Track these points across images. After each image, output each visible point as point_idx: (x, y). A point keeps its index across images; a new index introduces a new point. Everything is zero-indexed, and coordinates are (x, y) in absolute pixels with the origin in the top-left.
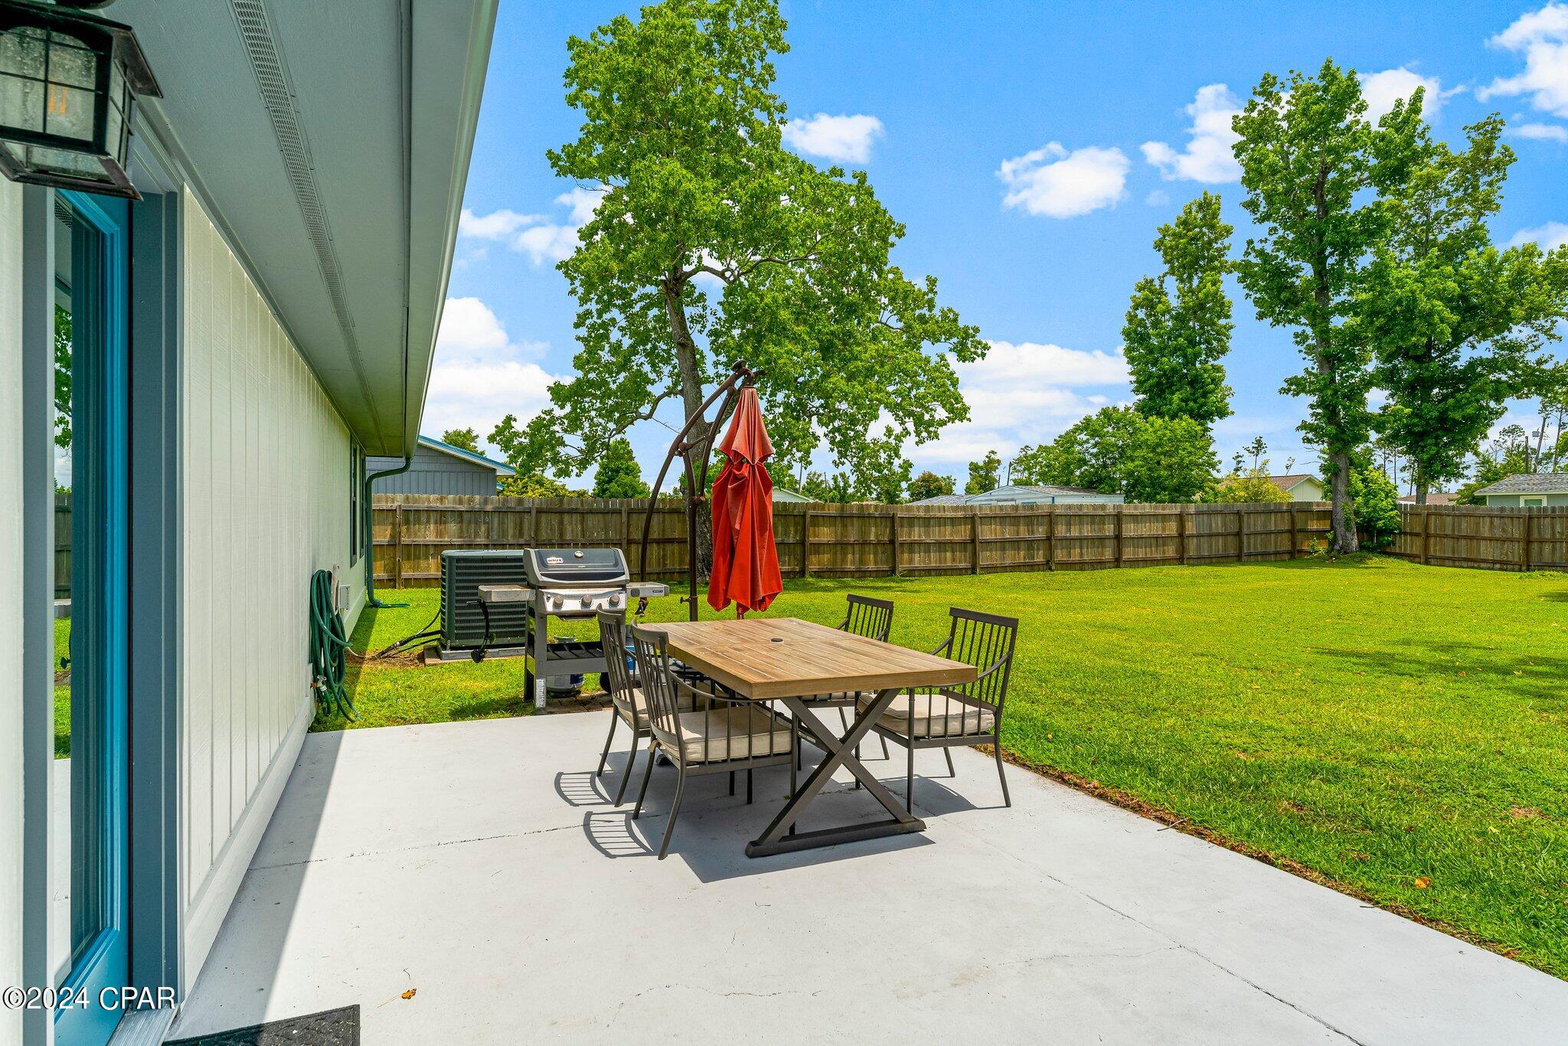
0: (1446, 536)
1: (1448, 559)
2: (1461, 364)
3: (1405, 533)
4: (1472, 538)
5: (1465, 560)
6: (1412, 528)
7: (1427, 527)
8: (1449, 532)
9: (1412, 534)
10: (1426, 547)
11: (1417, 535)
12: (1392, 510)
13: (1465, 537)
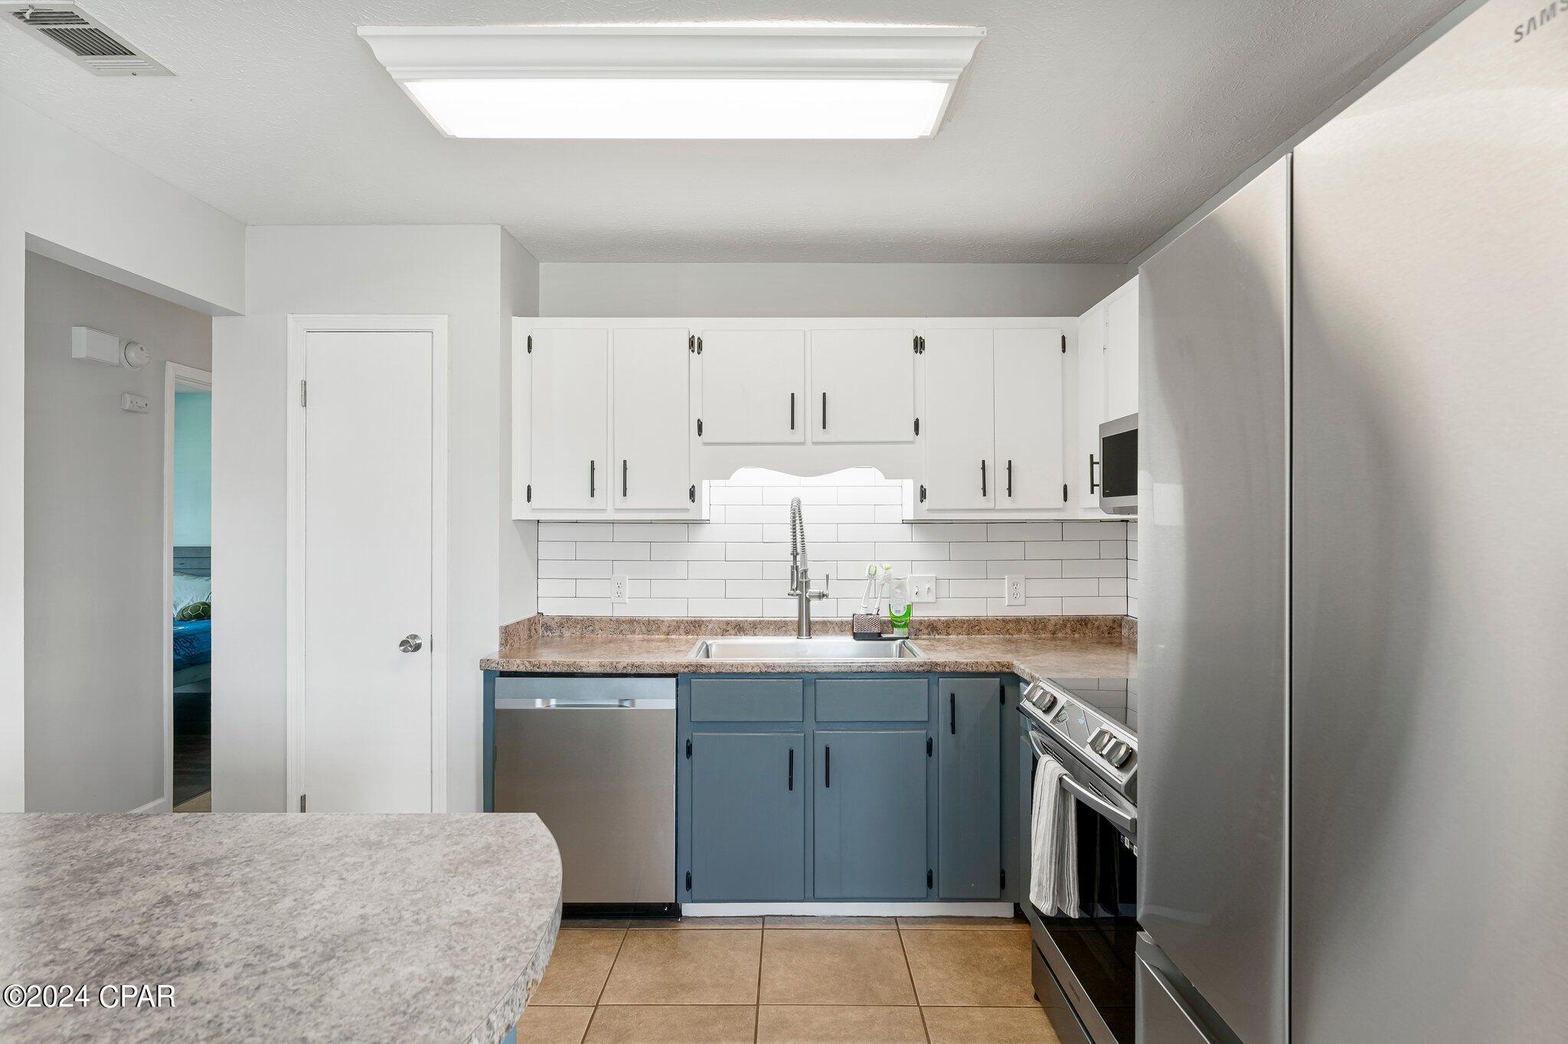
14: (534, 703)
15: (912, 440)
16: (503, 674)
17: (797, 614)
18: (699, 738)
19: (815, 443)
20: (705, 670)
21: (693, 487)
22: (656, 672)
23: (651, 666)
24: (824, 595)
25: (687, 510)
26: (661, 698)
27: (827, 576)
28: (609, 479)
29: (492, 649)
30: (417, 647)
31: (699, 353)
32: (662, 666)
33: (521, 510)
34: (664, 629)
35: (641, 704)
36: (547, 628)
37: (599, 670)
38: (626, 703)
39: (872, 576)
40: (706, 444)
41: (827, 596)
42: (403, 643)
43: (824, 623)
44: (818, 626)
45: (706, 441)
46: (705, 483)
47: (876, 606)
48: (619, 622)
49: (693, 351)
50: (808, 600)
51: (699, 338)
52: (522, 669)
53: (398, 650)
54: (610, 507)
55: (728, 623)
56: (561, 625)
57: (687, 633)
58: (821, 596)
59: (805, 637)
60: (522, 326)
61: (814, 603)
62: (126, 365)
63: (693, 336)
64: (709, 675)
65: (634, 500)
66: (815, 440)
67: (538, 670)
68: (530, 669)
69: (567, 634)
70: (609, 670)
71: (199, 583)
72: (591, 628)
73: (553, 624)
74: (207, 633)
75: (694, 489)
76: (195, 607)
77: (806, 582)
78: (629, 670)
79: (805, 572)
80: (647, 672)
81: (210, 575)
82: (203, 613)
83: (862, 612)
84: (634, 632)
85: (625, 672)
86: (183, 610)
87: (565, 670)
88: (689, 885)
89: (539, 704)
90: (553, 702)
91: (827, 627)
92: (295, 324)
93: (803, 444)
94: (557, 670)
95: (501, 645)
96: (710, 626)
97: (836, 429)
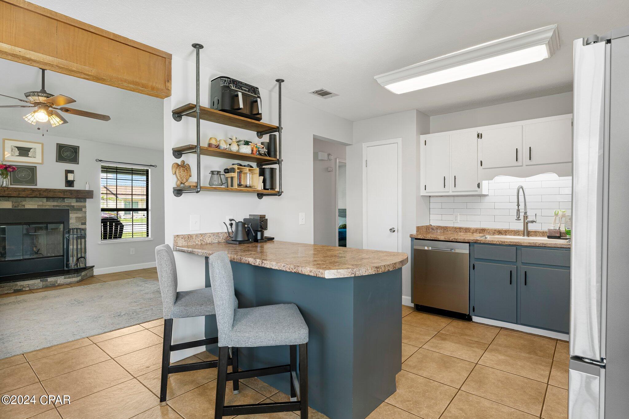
14: (425, 248)
16: (416, 239)
17: (523, 228)
18: (477, 264)
19: (527, 165)
20: (479, 242)
21: (479, 183)
22: (462, 241)
23: (460, 239)
24: (534, 222)
25: (477, 191)
26: (464, 250)
27: (536, 214)
28: (450, 182)
29: (414, 232)
30: (394, 231)
31: (481, 139)
32: (464, 239)
33: (423, 193)
34: (471, 231)
35: (457, 251)
36: (433, 229)
37: (444, 240)
38: (453, 250)
39: (556, 215)
40: (483, 169)
41: (535, 222)
42: (391, 230)
43: (535, 232)
44: (532, 233)
45: (483, 168)
46: (483, 182)
47: (559, 226)
48: (456, 228)
49: (479, 138)
50: (527, 223)
51: (481, 134)
52: (421, 238)
53: (389, 231)
54: (451, 191)
55: (495, 230)
56: (437, 229)
57: (480, 233)
58: (532, 222)
59: (526, 236)
60: (423, 138)
61: (529, 224)
62: (329, 160)
63: (479, 133)
64: (480, 243)
65: (458, 188)
67: (426, 238)
68: (423, 238)
69: (439, 231)
70: (447, 240)
71: (344, 219)
72: (446, 230)
73: (434, 228)
74: (346, 232)
75: (479, 184)
76: (343, 225)
77: (526, 216)
78: (453, 240)
79: (526, 213)
80: (459, 241)
81: (346, 217)
82: (344, 227)
83: (552, 228)
84: (461, 232)
85: (452, 240)
86: (340, 226)
87: (434, 239)
88: (474, 310)
89: (426, 248)
90: (430, 248)
91: (536, 233)
92: (364, 145)
93: (522, 166)
94: (431, 239)
95: (417, 231)
96: (488, 231)
97: (535, 160)
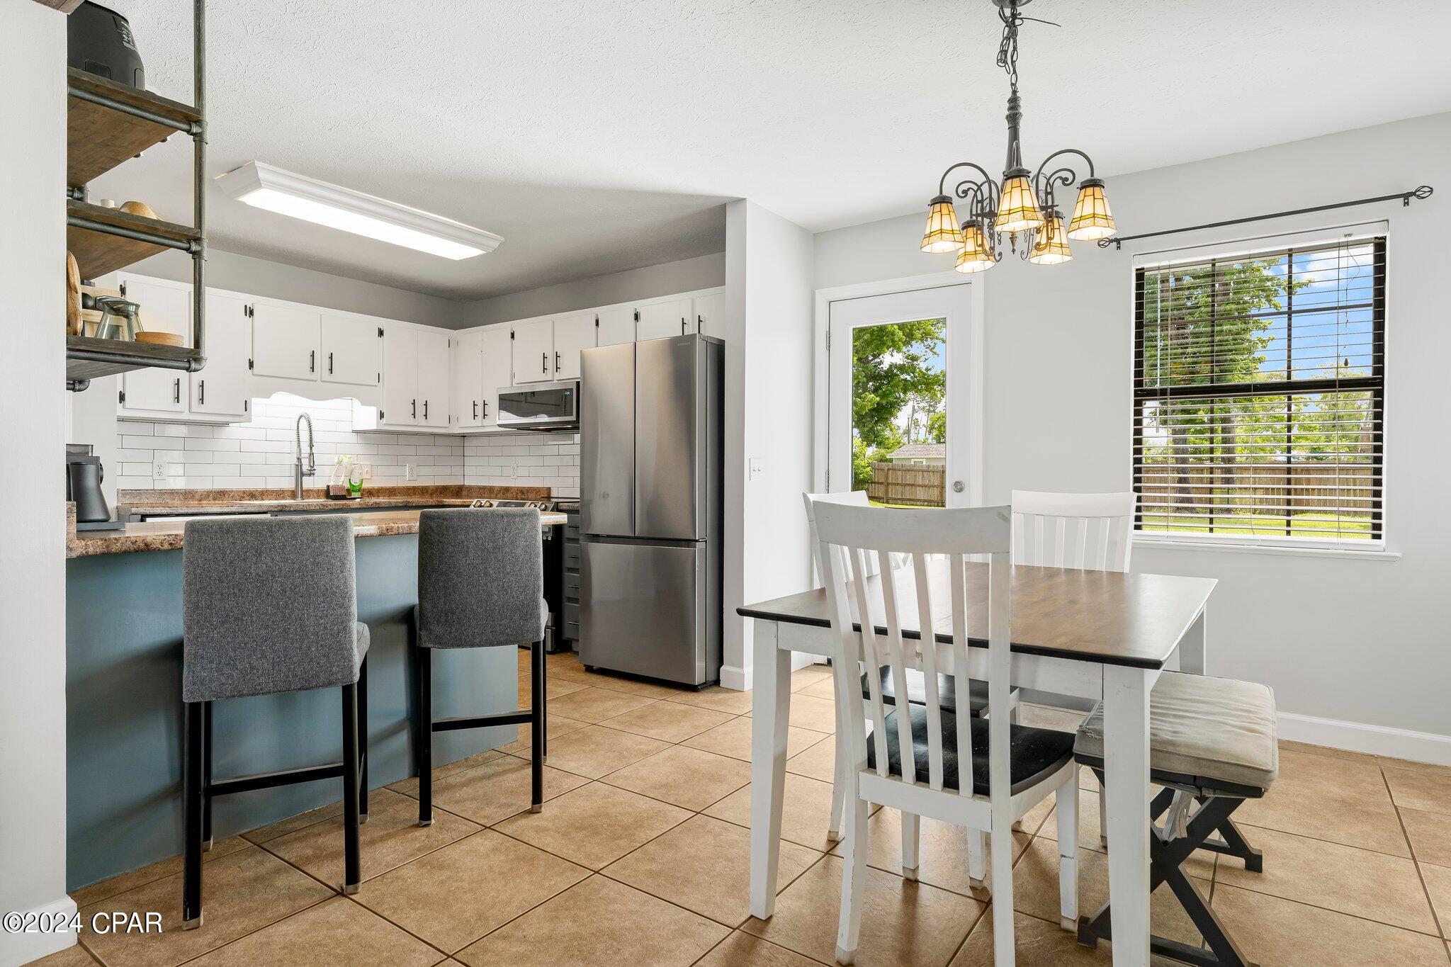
0: (898, 484)
1: (899, 499)
2: (885, 366)
3: (875, 483)
4: (912, 485)
5: (909, 500)
6: (878, 480)
7: (887, 478)
8: (899, 481)
9: (878, 483)
10: (887, 491)
11: (882, 483)
12: (867, 467)
13: (909, 485)
15: (374, 384)
19: (325, 381)
21: (247, 400)
24: (311, 474)
25: (243, 416)
39: (340, 463)
40: (253, 376)
41: (314, 475)
45: (252, 373)
48: (162, 492)
50: (301, 477)
51: (250, 307)
55: (244, 492)
57: (215, 499)
66: (323, 379)
72: (139, 497)
75: (248, 403)
91: (309, 494)
96: (232, 494)
97: (337, 375)
